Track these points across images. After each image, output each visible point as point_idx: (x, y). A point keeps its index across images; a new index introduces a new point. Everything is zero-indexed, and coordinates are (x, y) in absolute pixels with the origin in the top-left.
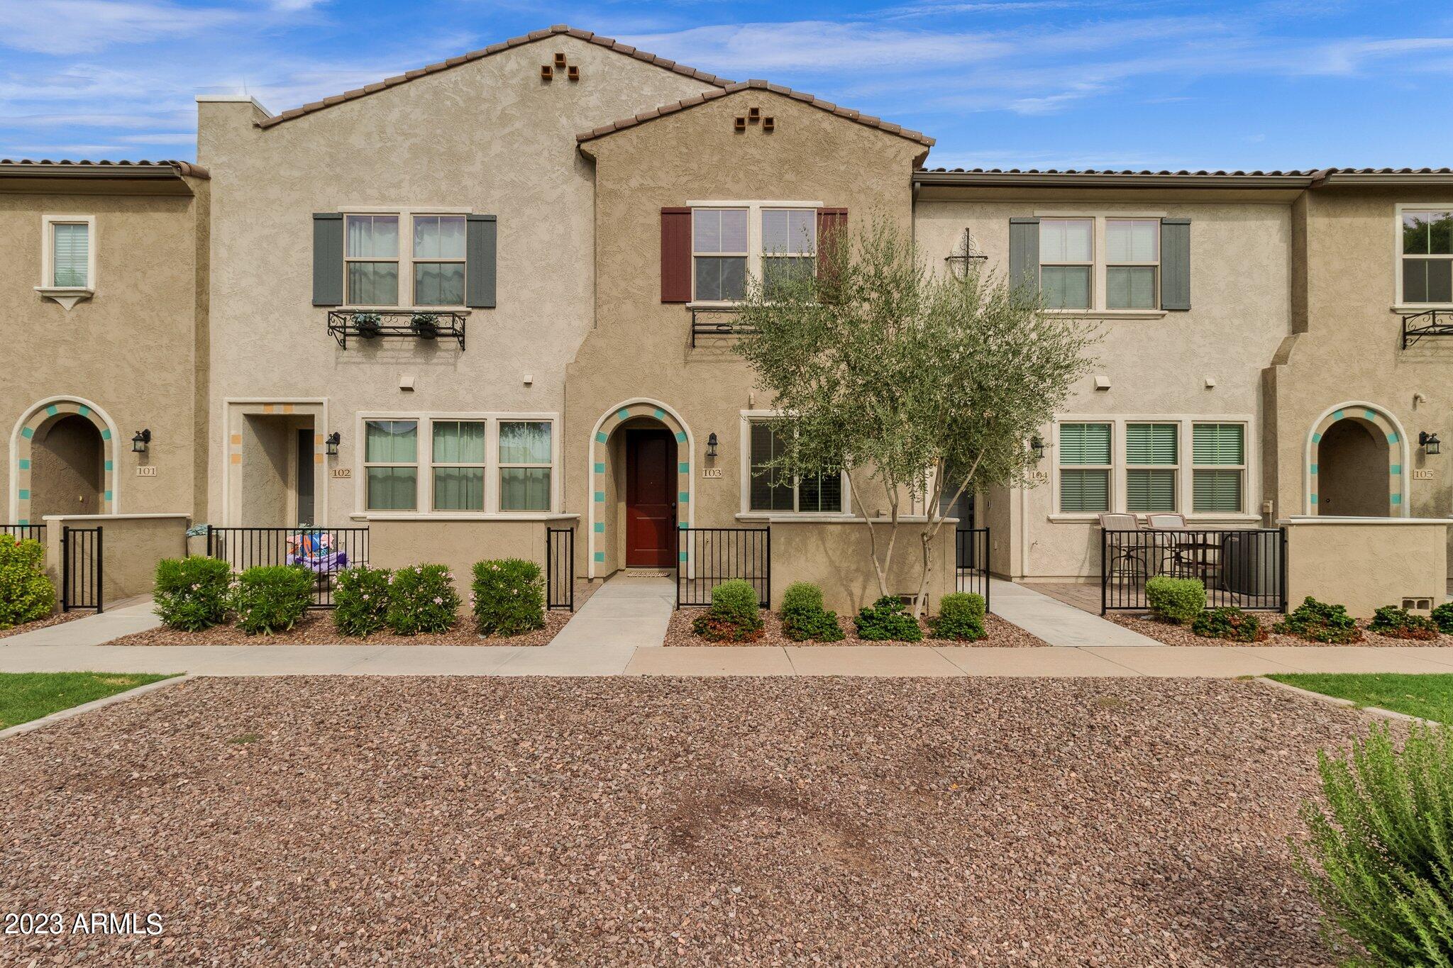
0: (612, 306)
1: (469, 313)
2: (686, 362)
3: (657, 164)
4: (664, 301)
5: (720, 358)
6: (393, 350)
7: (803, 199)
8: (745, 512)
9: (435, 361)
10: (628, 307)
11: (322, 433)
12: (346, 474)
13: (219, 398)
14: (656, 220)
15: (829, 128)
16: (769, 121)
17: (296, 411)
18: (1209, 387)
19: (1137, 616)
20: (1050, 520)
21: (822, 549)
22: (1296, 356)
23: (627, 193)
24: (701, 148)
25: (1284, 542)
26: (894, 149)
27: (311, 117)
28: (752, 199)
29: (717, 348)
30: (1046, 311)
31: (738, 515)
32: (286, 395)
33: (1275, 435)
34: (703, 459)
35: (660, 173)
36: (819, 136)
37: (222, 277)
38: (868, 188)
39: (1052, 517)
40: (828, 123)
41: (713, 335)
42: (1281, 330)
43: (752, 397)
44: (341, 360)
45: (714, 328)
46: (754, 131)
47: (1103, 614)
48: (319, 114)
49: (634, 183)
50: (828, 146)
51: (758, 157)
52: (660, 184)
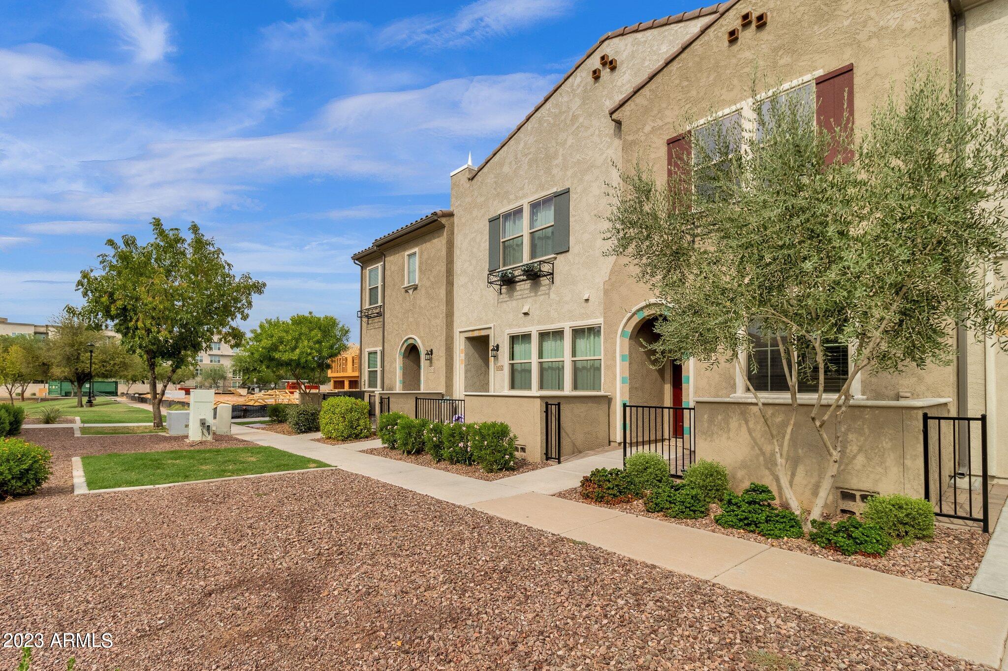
1: (555, 258)
3: (664, 105)
6: (521, 290)
7: (805, 76)
9: (540, 293)
11: (492, 344)
12: (501, 368)
13: (457, 329)
14: (663, 149)
16: (761, 17)
17: (483, 333)
23: (643, 138)
27: (489, 164)
28: (745, 99)
32: (479, 325)
35: (666, 112)
37: (459, 265)
44: (500, 301)
46: (747, 34)
48: (491, 161)
49: (648, 129)
51: (751, 57)
52: (667, 120)
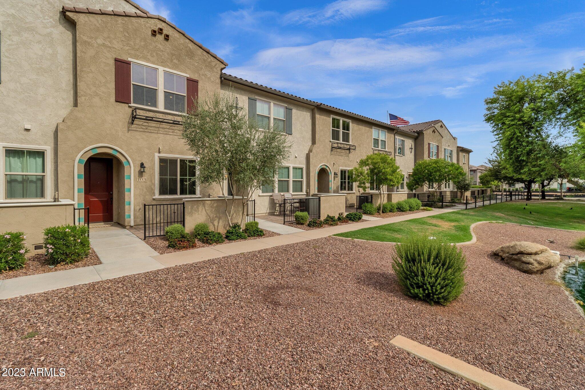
0: (87, 98)
2: (129, 130)
3: (112, 36)
4: (116, 101)
5: (146, 130)
7: (181, 72)
8: (157, 196)
10: (96, 100)
14: (112, 62)
15: (191, 47)
16: (168, 36)
18: (296, 157)
19: (292, 223)
20: (259, 196)
21: (204, 210)
22: (314, 151)
23: (95, 45)
24: (135, 36)
25: (320, 201)
26: (214, 63)
28: (159, 65)
29: (143, 125)
30: (260, 129)
31: (154, 197)
33: (310, 171)
34: (137, 173)
35: (114, 41)
36: (187, 49)
38: (205, 74)
39: (260, 195)
40: (191, 45)
41: (142, 120)
42: (310, 143)
43: (161, 148)
45: (145, 117)
46: (160, 38)
47: (284, 224)
49: (100, 41)
50: (191, 54)
51: (162, 49)
52: (114, 46)
